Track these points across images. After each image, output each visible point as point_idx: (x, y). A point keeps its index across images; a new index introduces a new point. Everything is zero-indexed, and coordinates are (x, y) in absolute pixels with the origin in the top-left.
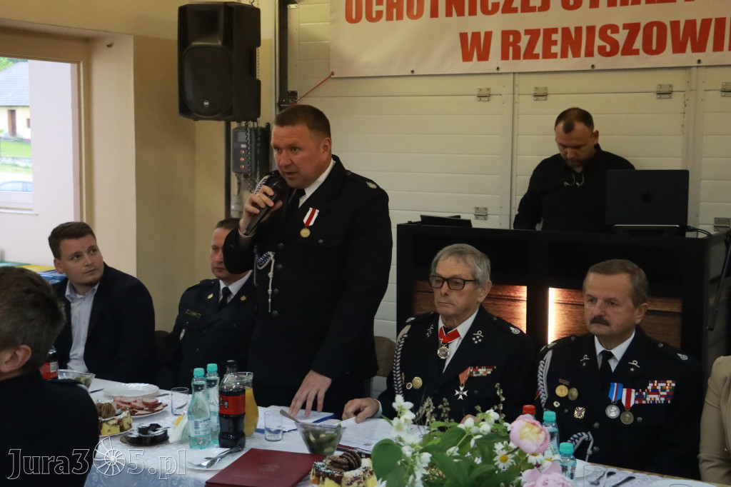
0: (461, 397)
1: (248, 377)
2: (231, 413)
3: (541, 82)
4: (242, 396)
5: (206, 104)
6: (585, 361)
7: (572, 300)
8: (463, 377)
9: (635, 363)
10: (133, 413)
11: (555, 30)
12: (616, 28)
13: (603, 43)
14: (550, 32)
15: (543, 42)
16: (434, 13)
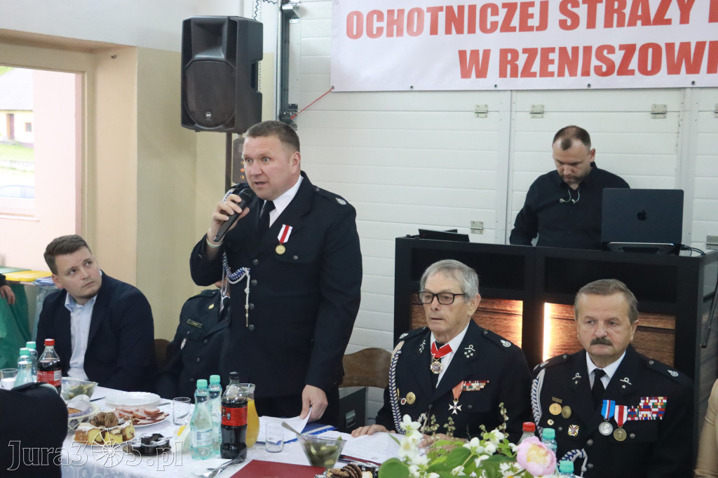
0: (455, 412)
1: (251, 389)
2: (233, 423)
3: (538, 100)
4: (244, 407)
5: (208, 115)
6: (577, 379)
7: (568, 315)
8: (457, 392)
9: (626, 380)
10: (135, 422)
11: (553, 50)
12: (611, 50)
13: (599, 63)
14: (547, 51)
15: (540, 61)
16: (434, 30)
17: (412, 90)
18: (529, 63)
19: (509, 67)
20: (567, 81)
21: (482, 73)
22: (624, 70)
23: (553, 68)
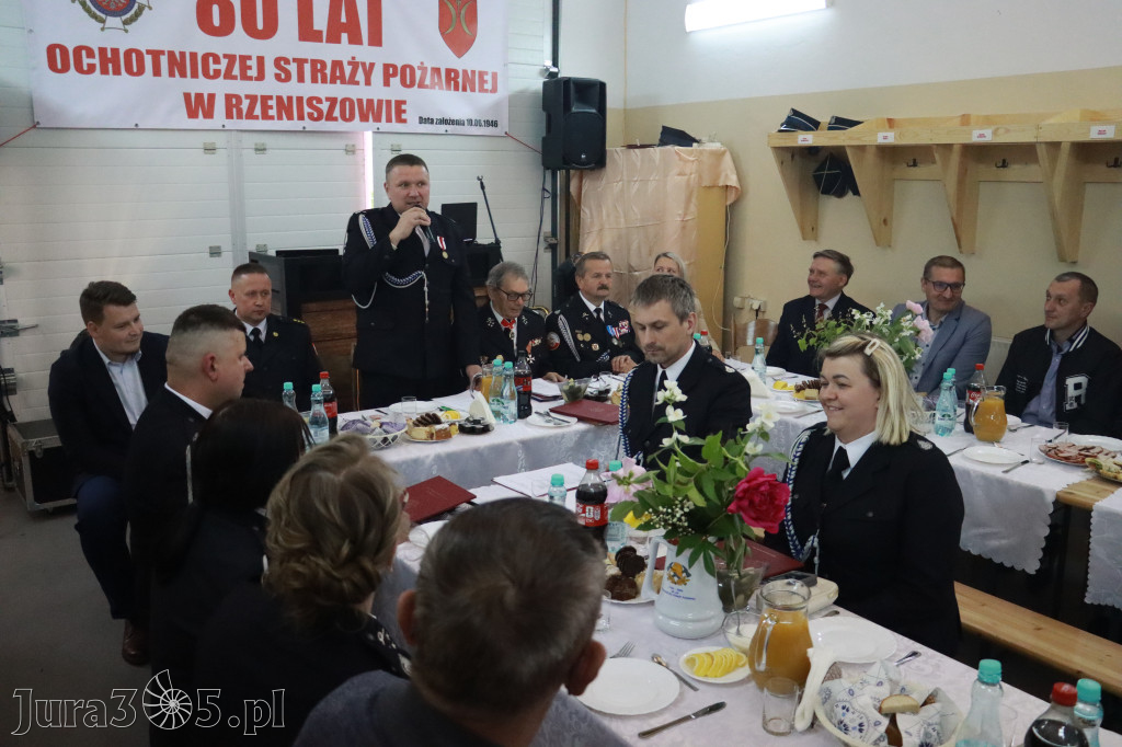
8: (529, 349)
11: (271, 98)
12: (319, 101)
13: (311, 111)
14: (265, 99)
15: (261, 106)
16: (157, 72)
17: (136, 128)
18: (251, 108)
19: (234, 110)
20: (285, 124)
21: (209, 114)
22: (330, 117)
23: (273, 112)
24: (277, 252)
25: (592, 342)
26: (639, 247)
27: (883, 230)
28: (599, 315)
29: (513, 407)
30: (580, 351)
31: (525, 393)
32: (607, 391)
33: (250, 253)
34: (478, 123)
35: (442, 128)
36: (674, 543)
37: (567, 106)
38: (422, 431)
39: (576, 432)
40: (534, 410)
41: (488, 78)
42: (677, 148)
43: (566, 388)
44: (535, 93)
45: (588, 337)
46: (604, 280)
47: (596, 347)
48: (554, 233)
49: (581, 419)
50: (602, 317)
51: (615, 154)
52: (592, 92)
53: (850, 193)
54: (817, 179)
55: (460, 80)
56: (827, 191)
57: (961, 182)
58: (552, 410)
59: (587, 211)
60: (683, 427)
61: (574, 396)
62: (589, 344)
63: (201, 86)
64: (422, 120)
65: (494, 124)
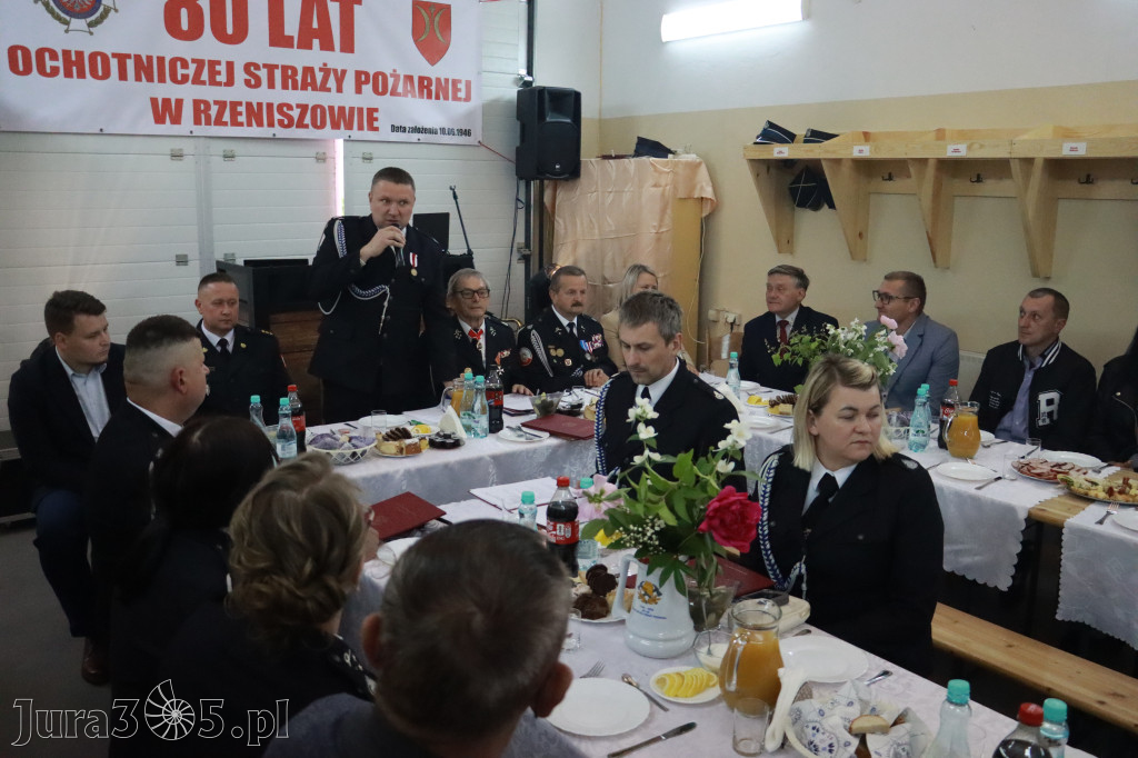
6: (559, 331)
8: (498, 360)
9: (582, 327)
11: (240, 104)
12: (290, 107)
13: (281, 118)
14: (235, 105)
15: (230, 112)
16: (123, 76)
17: (101, 133)
18: (220, 114)
19: (203, 116)
20: (255, 131)
21: (176, 120)
22: (301, 125)
23: (243, 118)
24: (246, 262)
25: (565, 357)
26: (613, 260)
27: (858, 243)
28: (571, 330)
29: (484, 422)
30: (553, 367)
31: (496, 408)
32: (580, 405)
33: (218, 263)
34: (451, 132)
35: (415, 137)
36: (645, 562)
37: (542, 116)
38: (392, 446)
39: (548, 447)
40: (505, 425)
41: (462, 86)
42: (652, 159)
43: (538, 402)
44: (509, 102)
45: (560, 352)
46: (579, 298)
47: (569, 362)
48: (527, 244)
49: (553, 434)
50: (575, 331)
51: (591, 167)
52: (567, 102)
53: (826, 206)
54: (793, 192)
55: (433, 88)
56: (802, 204)
57: (936, 195)
58: (524, 425)
59: (561, 221)
60: (654, 444)
61: (547, 410)
62: (562, 360)
63: (168, 90)
64: (394, 129)
65: (467, 133)
